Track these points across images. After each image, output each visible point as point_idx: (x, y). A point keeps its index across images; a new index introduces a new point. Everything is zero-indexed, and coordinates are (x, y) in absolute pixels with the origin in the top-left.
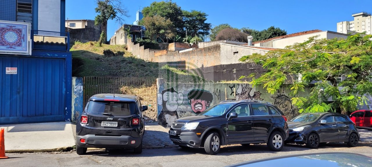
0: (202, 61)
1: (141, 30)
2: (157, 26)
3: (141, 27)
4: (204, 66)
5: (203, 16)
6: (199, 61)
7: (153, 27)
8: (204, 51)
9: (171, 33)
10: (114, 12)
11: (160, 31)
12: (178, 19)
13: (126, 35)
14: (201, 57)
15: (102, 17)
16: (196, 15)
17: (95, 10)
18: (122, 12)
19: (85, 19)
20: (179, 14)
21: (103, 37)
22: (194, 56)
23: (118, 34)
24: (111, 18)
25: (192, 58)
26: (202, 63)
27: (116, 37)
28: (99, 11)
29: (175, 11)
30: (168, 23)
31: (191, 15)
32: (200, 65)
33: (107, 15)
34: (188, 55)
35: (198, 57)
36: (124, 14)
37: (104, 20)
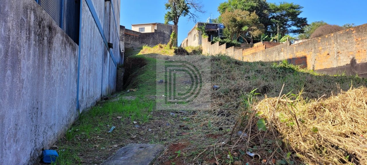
0: (351, 53)
1: (218, 29)
2: (238, 22)
3: (218, 26)
4: (358, 62)
5: (296, 8)
6: (341, 53)
7: (234, 23)
8: (357, 32)
9: (256, 30)
10: (187, 7)
11: (243, 28)
12: (264, 14)
13: (200, 35)
14: (348, 45)
15: (173, 13)
16: (287, 7)
17: (165, 6)
18: (197, 8)
19: (155, 23)
20: (265, 8)
21: (173, 38)
22: (328, 46)
23: (190, 36)
24: (183, 15)
25: (322, 49)
26: (352, 55)
27: (188, 40)
28: (169, 8)
29: (259, 4)
30: (253, 18)
31: (281, 8)
32: (345, 60)
33: (179, 11)
34: (313, 45)
35: (339, 45)
36: (197, 9)
37: (175, 18)
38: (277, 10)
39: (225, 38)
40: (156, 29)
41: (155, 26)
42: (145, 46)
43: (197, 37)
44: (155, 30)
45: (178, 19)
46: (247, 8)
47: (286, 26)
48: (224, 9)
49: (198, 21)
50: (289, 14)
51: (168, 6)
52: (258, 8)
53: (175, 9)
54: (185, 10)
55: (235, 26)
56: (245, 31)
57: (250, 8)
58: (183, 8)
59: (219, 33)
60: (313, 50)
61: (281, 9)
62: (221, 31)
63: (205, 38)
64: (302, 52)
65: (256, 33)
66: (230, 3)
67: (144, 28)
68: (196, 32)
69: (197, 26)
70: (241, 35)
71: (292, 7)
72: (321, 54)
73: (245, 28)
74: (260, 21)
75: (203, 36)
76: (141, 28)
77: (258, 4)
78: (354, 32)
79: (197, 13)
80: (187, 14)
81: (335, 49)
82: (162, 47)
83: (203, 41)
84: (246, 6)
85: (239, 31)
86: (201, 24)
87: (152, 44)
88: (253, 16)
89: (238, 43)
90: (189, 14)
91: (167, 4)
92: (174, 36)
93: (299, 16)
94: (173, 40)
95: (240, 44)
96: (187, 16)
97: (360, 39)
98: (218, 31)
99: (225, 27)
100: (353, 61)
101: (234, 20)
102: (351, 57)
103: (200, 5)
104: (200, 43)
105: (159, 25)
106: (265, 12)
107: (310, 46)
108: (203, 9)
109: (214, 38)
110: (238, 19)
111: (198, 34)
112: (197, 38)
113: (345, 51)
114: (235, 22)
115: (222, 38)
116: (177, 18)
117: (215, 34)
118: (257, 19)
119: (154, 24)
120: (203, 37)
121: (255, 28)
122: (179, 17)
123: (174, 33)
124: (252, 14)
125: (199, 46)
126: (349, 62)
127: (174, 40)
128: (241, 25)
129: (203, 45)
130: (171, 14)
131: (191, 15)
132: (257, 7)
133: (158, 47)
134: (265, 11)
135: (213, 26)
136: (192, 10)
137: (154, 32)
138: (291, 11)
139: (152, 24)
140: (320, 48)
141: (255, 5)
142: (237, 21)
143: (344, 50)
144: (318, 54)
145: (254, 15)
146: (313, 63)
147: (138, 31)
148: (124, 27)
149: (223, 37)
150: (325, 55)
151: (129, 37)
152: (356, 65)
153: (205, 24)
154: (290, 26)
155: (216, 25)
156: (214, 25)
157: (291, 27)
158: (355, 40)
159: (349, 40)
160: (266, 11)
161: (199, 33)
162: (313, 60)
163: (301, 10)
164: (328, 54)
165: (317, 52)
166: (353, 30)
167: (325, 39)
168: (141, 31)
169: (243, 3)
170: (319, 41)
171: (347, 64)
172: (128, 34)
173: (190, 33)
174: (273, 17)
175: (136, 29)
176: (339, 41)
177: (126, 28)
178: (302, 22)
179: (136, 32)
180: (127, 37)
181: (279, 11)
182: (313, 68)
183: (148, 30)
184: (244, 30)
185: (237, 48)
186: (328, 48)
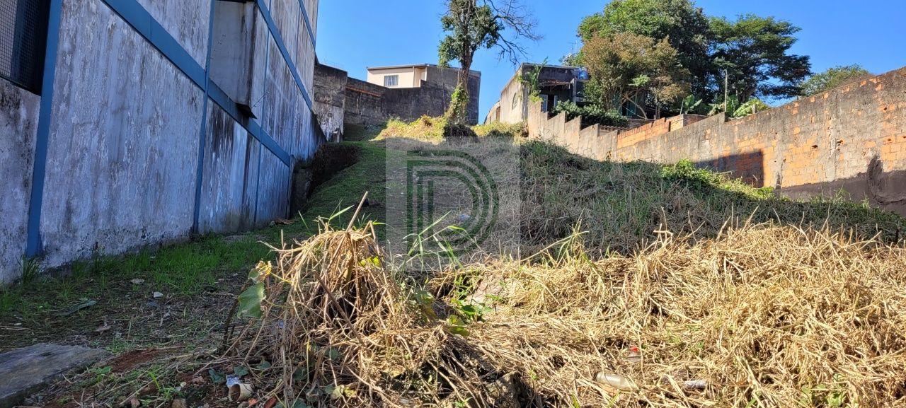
0: (871, 145)
1: (573, 81)
2: (623, 64)
3: (574, 73)
4: (886, 168)
5: (781, 31)
6: (846, 145)
7: (612, 66)
8: (886, 88)
9: (670, 84)
10: (494, 25)
11: (634, 80)
12: (695, 44)
13: (526, 94)
14: (864, 123)
15: (460, 40)
16: (757, 29)
17: (441, 23)
18: (519, 27)
19: (423, 64)
20: (699, 31)
21: (458, 101)
22: (816, 126)
23: (505, 97)
24: (485, 45)
25: (801, 133)
26: (872, 149)
27: (500, 107)
28: (452, 26)
29: (683, 19)
30: (661, 53)
31: (739, 30)
32: (854, 163)
33: (474, 35)
34: (779, 122)
35: (842, 123)
36: (522, 31)
37: (465, 51)
38: (728, 34)
39: (588, 104)
40: (425, 80)
41: (423, 73)
42: (393, 120)
43: (519, 99)
44: (422, 81)
45: (472, 54)
46: (650, 29)
47: (755, 77)
48: (591, 30)
49: (523, 60)
50: (760, 46)
51: (448, 23)
52: (680, 28)
53: (465, 29)
54: (491, 32)
55: (614, 75)
56: (640, 86)
57: (658, 30)
58: (485, 28)
59: (574, 92)
60: (779, 136)
61: (739, 32)
62: (580, 86)
63: (537, 102)
64: (753, 141)
65: (666, 93)
66: (608, 16)
67: (397, 76)
68: (517, 87)
69: (520, 73)
70: (629, 96)
71: (770, 28)
72: (797, 146)
73: (640, 80)
74: (682, 63)
75: (532, 96)
76: (390, 77)
77: (679, 19)
78: (879, 87)
79: (522, 41)
80: (495, 42)
81: (833, 132)
82: (430, 124)
83: (530, 110)
84: (647, 24)
85: (626, 86)
86: (528, 68)
87: (412, 116)
88: (661, 49)
89: (622, 117)
90: (500, 42)
91: (445, 18)
92: (459, 97)
93: (788, 53)
94: (457, 107)
95: (625, 121)
96: (495, 49)
97: (892, 108)
98: (571, 85)
99: (589, 77)
100: (875, 165)
101: (614, 59)
102: (870, 155)
103: (528, 21)
104: (525, 115)
105: (431, 69)
106: (697, 40)
107: (772, 123)
108: (535, 31)
109: (559, 102)
110: (625, 56)
111: (521, 93)
112: (519, 103)
113: (856, 138)
114: (615, 65)
115: (580, 105)
116: (471, 51)
117: (565, 93)
118: (674, 57)
119: (421, 68)
120: (530, 102)
121: (665, 79)
122: (474, 48)
123: (460, 89)
124: (659, 45)
125: (521, 124)
126: (864, 169)
127: (461, 106)
128: (631, 72)
129: (530, 119)
130: (454, 41)
131: (506, 47)
132: (676, 27)
133: (420, 122)
134: (698, 38)
135: (560, 74)
136: (507, 33)
137: (420, 86)
138: (766, 37)
139: (415, 67)
140: (797, 130)
141: (671, 21)
142: (621, 63)
143: (852, 136)
144: (791, 145)
145: (664, 46)
146: (778, 169)
147: (382, 84)
148: (345, 73)
149: (584, 100)
150: (808, 148)
151: (356, 98)
152: (882, 176)
153: (539, 68)
154: (765, 78)
155: (569, 70)
156: (563, 70)
157: (767, 79)
158: (880, 110)
159: (866, 111)
160: (700, 36)
161: (523, 90)
162: (779, 160)
163: (793, 36)
164: (815, 146)
165: (789, 142)
166: (878, 84)
167: (809, 107)
168: (390, 84)
169: (641, 15)
170: (795, 112)
171: (859, 174)
172: (355, 89)
173: (505, 91)
174: (721, 53)
175: (377, 80)
176: (841, 112)
177: (349, 76)
178: (798, 67)
179: (374, 85)
180: (353, 96)
181: (733, 38)
182: (778, 182)
183: (407, 81)
184: (637, 85)
185: (606, 129)
186: (814, 130)
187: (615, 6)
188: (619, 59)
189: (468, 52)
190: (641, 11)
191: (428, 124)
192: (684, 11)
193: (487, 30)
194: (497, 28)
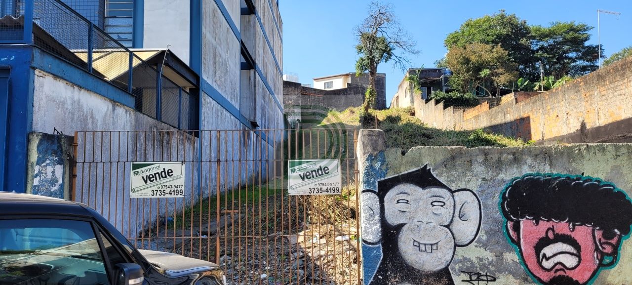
0: (581, 114)
1: (442, 77)
2: (473, 64)
3: (442, 71)
4: (588, 127)
5: (580, 30)
6: (570, 115)
7: (465, 66)
8: (584, 84)
9: (504, 73)
10: (389, 48)
11: (480, 73)
12: (521, 44)
13: (412, 88)
14: (577, 102)
15: (368, 59)
16: (564, 30)
17: (356, 50)
18: (404, 47)
19: (348, 73)
20: (524, 36)
21: (370, 97)
22: (557, 105)
23: (400, 90)
24: (384, 60)
25: (551, 109)
26: (581, 117)
27: (398, 96)
28: (362, 51)
29: (512, 29)
30: (496, 55)
31: (550, 33)
32: (575, 125)
33: (377, 55)
34: (541, 103)
35: (568, 103)
36: (407, 49)
38: (543, 36)
39: (451, 91)
40: (350, 83)
41: (348, 79)
42: (331, 111)
43: (409, 91)
44: (348, 84)
46: (490, 38)
47: (567, 61)
48: (454, 41)
49: (408, 67)
50: (566, 42)
51: (360, 50)
52: (510, 36)
53: (371, 52)
54: (387, 52)
55: (468, 71)
56: (485, 76)
57: (495, 38)
58: (383, 50)
59: (443, 84)
60: (541, 111)
61: (550, 34)
62: (447, 79)
63: (418, 93)
65: (502, 79)
66: (463, 32)
67: (332, 82)
68: (406, 84)
69: (407, 76)
70: (479, 84)
71: (572, 29)
72: (549, 116)
73: (485, 73)
74: (513, 58)
75: (415, 90)
76: (328, 83)
77: (510, 29)
78: (582, 84)
79: (408, 55)
80: (390, 58)
81: (564, 108)
83: (415, 98)
84: (488, 35)
85: (476, 77)
86: (412, 71)
87: (344, 106)
88: (497, 52)
89: (475, 97)
90: (393, 57)
91: (358, 46)
92: (370, 94)
93: (587, 44)
94: (370, 100)
95: (477, 99)
96: (391, 62)
97: (588, 95)
98: (441, 79)
99: (452, 73)
100: (583, 125)
101: (467, 61)
102: (581, 120)
103: (410, 42)
104: (412, 101)
105: (353, 75)
106: (523, 42)
107: (537, 103)
108: (416, 48)
109: (434, 91)
110: (474, 58)
111: (409, 88)
112: (409, 93)
113: (575, 111)
114: (468, 64)
115: (447, 92)
116: (375, 65)
117: (438, 85)
118: (507, 56)
119: (347, 75)
120: (414, 93)
121: (501, 70)
122: (377, 63)
123: (371, 89)
124: (495, 50)
125: (410, 107)
126: (579, 128)
128: (478, 68)
129: (415, 104)
130: (364, 60)
131: (397, 60)
132: (507, 35)
133: (347, 111)
135: (433, 73)
136: (397, 52)
137: (347, 87)
138: (569, 36)
139: (343, 75)
140: (549, 107)
141: (504, 32)
142: (471, 63)
143: (573, 110)
144: (547, 116)
145: (499, 50)
146: (542, 129)
147: (322, 88)
148: (300, 84)
149: (450, 88)
150: (554, 117)
151: (308, 99)
152: (586, 131)
153: (419, 71)
155: (439, 70)
156: (435, 70)
158: (583, 96)
159: (577, 96)
160: (524, 40)
161: (410, 85)
162: (542, 124)
163: (589, 33)
164: (558, 116)
165: (546, 114)
166: (581, 82)
167: (553, 94)
168: (328, 88)
169: (484, 30)
170: (547, 97)
171: (577, 130)
172: (306, 94)
173: (401, 86)
174: (542, 48)
175: (319, 86)
176: (567, 97)
177: (302, 85)
179: (318, 90)
180: (306, 98)
181: (546, 39)
182: (543, 137)
183: (339, 84)
184: (483, 76)
186: (556, 107)
187: (467, 25)
188: (470, 61)
189: (373, 65)
190: (483, 27)
191: (353, 112)
192: (512, 24)
193: (384, 51)
194: (391, 49)
